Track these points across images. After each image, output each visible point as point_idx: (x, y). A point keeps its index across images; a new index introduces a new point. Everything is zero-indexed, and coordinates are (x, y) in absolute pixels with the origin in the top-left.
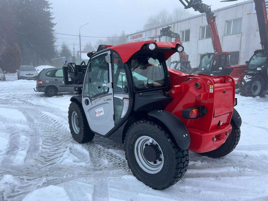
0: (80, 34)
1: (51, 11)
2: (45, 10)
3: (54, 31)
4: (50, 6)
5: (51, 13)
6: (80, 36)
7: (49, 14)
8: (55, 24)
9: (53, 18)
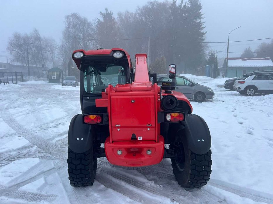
0: (228, 40)
1: (202, 21)
2: (197, 21)
3: (204, 40)
4: (202, 16)
5: (202, 23)
6: (228, 42)
7: (200, 24)
8: (205, 33)
9: (203, 28)
